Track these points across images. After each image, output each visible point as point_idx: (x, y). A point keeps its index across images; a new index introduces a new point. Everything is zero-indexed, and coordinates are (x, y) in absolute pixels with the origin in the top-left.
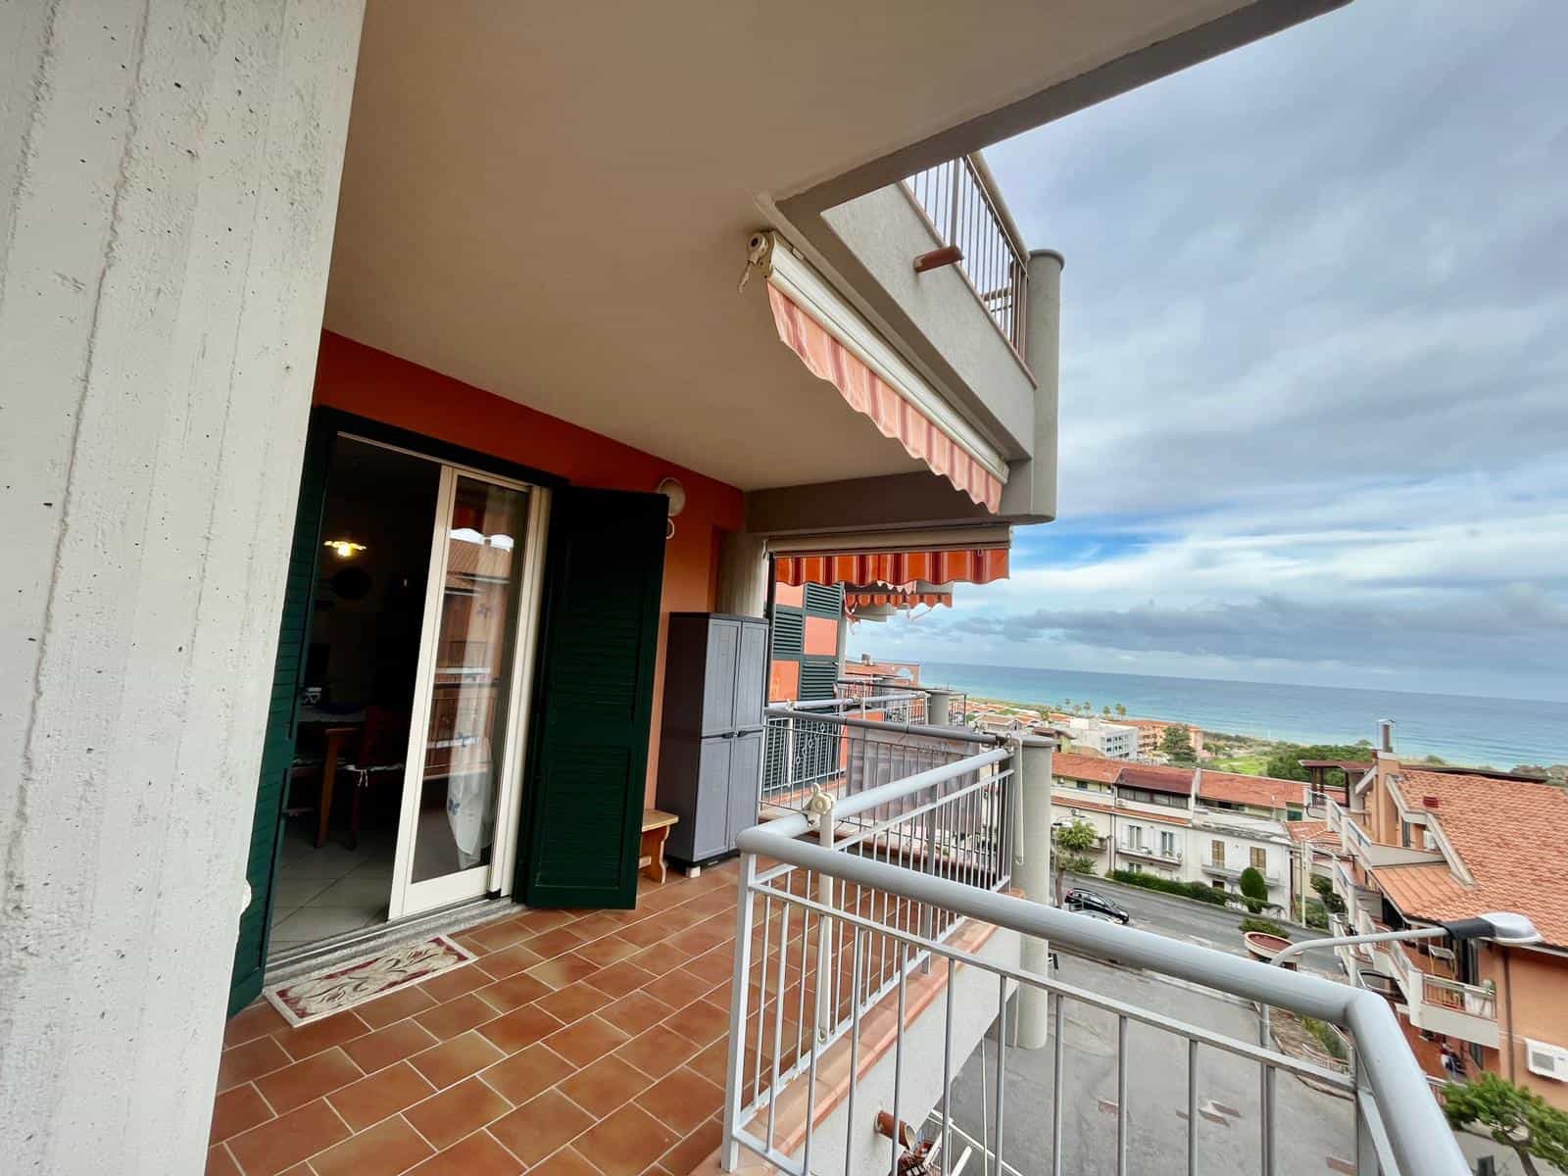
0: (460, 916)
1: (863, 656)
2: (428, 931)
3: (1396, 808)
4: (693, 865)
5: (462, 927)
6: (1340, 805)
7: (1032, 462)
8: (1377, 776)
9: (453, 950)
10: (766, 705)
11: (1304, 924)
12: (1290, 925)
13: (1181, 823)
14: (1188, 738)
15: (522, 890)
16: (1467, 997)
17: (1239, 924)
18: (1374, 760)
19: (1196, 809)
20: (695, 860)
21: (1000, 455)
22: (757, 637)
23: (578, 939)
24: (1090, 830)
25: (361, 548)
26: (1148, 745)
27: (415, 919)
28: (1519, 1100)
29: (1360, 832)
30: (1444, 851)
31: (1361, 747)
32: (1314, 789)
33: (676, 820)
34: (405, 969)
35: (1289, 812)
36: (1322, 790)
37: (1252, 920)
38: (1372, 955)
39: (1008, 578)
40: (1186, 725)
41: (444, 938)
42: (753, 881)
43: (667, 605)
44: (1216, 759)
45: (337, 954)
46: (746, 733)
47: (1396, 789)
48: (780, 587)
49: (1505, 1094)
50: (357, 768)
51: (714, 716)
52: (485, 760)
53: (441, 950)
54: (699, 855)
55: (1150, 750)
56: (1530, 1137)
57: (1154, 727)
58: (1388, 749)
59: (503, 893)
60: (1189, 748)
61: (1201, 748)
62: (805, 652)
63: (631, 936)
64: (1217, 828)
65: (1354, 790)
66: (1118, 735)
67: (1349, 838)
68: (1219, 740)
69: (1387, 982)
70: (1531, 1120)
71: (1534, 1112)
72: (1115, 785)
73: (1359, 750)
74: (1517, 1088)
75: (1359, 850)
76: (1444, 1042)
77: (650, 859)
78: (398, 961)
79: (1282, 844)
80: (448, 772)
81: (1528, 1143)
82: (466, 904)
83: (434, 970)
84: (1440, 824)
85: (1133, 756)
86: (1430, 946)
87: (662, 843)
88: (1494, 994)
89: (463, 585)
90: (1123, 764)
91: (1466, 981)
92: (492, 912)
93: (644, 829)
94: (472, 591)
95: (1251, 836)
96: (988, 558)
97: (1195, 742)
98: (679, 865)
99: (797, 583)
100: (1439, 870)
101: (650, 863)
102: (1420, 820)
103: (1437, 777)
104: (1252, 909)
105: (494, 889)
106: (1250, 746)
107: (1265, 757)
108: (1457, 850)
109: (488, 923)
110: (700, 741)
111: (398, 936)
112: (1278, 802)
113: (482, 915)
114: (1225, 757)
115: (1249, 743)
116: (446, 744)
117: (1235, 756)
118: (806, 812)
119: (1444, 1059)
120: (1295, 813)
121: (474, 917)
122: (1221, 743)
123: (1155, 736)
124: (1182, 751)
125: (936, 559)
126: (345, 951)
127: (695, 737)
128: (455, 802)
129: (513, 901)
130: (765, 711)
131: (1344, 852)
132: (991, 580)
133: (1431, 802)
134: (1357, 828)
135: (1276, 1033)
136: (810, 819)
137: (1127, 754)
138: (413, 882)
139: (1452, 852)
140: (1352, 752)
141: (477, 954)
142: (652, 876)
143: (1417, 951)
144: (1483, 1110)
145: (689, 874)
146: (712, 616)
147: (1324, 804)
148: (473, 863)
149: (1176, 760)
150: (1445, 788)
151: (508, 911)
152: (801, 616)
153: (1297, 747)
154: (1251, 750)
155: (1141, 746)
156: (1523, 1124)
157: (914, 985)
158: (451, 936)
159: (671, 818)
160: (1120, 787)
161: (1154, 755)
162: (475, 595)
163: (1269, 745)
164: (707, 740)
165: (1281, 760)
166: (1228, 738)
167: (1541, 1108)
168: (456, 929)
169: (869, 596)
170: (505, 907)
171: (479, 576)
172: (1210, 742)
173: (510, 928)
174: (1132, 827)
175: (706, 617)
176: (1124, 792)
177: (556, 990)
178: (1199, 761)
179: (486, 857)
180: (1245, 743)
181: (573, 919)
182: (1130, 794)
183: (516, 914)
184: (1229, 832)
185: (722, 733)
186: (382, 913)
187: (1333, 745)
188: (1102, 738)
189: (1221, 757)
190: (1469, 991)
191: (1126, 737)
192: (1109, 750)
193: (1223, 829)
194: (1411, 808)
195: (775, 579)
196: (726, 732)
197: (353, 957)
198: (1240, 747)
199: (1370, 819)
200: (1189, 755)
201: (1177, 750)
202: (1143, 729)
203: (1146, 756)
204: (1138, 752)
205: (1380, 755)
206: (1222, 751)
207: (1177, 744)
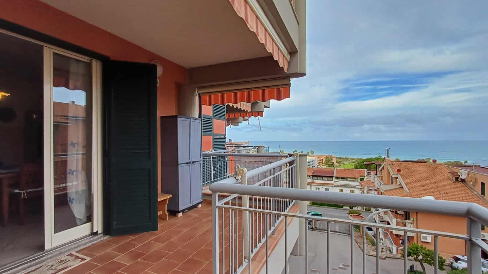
0: (80, 243)
1: (229, 140)
2: (66, 251)
3: (390, 173)
4: (179, 212)
5: (82, 247)
6: (375, 174)
7: (298, 53)
8: (385, 165)
9: (78, 257)
10: (202, 152)
11: (364, 210)
12: (361, 211)
13: (331, 185)
14: (332, 160)
15: (108, 229)
16: (407, 224)
17: (348, 213)
18: (384, 160)
19: (335, 181)
20: (180, 210)
21: (287, 50)
22: (196, 125)
23: (135, 245)
25: (7, 95)
26: (320, 163)
27: (58, 248)
28: (421, 249)
29: (380, 181)
30: (402, 185)
31: (379, 157)
32: (368, 171)
33: (171, 196)
34: (56, 268)
35: (360, 179)
36: (370, 171)
37: (351, 211)
38: (383, 216)
39: (290, 97)
40: (332, 156)
41: (74, 253)
42: (218, 204)
43: (160, 113)
45: (20, 268)
46: (195, 162)
47: (390, 168)
48: (203, 107)
49: (417, 248)
50: (20, 191)
51: (183, 156)
52: (84, 180)
53: (73, 258)
54: (181, 208)
55: (321, 164)
56: (423, 258)
57: (322, 157)
58: (388, 157)
59: (99, 232)
60: (332, 162)
61: (335, 162)
62: (214, 133)
63: (157, 240)
64: (341, 185)
65: (379, 170)
66: (311, 160)
67: (377, 184)
68: (340, 159)
69: (386, 223)
70: (423, 253)
71: (424, 251)
72: (312, 175)
73: (379, 158)
74: (420, 246)
75: (380, 187)
76: (400, 237)
77: (162, 212)
78: (52, 266)
79: (358, 188)
80: (67, 191)
81: (422, 259)
82: (83, 238)
83: (71, 266)
84: (401, 177)
85: (316, 166)
86: (398, 211)
87: (166, 205)
88: (414, 222)
89: (63, 121)
90: (314, 169)
91: (407, 219)
92: (95, 240)
93: (159, 200)
94: (67, 123)
95: (350, 186)
96: (282, 90)
97: (334, 160)
98: (174, 213)
99: (210, 105)
100: (401, 190)
101: (161, 213)
102: (396, 176)
103: (400, 163)
104: (351, 208)
105: (95, 231)
106: (349, 160)
107: (353, 163)
108: (405, 184)
109: (94, 245)
110: (178, 166)
111: (51, 256)
112: (357, 176)
113: (90, 242)
116: (64, 185)
117: (345, 164)
118: (235, 176)
119: (401, 241)
120: (362, 178)
121: (87, 243)
123: (322, 160)
125: (264, 92)
126: (24, 266)
127: (176, 164)
128: (72, 198)
129: (104, 235)
130: (202, 154)
131: (376, 188)
132: (284, 99)
133: (399, 171)
134: (379, 180)
135: (358, 242)
136: (237, 179)
137: (314, 166)
138: (54, 233)
139: (404, 184)
140: (377, 159)
141: (90, 257)
142: (164, 218)
143: (394, 213)
144: (412, 253)
145: (178, 215)
146: (178, 116)
147: (371, 175)
148: (83, 222)
149: (329, 166)
150: (403, 166)
151: (102, 239)
152: (212, 119)
153: (362, 159)
155: (318, 163)
156: (421, 255)
157: (271, 239)
158: (77, 252)
159: (169, 195)
160: (313, 176)
161: (322, 166)
162: (69, 124)
163: (354, 159)
164: (181, 165)
165: (358, 163)
166: (343, 159)
167: (425, 250)
168: (79, 249)
169: (233, 114)
170: (101, 238)
171: (70, 117)
172: (338, 160)
173: (103, 245)
174: (317, 188)
175: (176, 117)
176: (314, 178)
177: (128, 264)
178: (335, 166)
179: (89, 219)
180: (348, 159)
181: (132, 238)
182: (316, 178)
183: (107, 239)
184: (344, 186)
185: (186, 162)
186: (41, 247)
187: (372, 157)
189: (341, 164)
190: (408, 222)
191: (314, 160)
192: (309, 165)
193: (343, 185)
194: (394, 173)
195: (202, 104)
196: (188, 162)
197: (29, 267)
198: (346, 161)
199: (383, 178)
200: (332, 165)
201: (329, 164)
202: (319, 158)
203: (320, 166)
204: (318, 165)
205: (386, 158)
206: (341, 163)
207: (329, 161)
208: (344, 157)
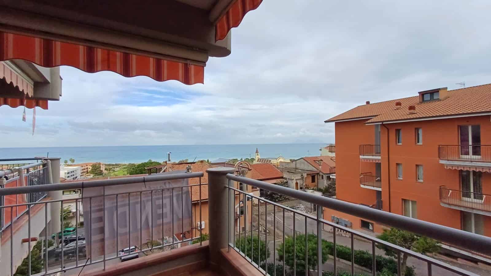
8: (167, 168)
14: (100, 167)
18: (165, 164)
24: (69, 210)
26: (84, 172)
39: (203, 83)
40: (100, 163)
44: (110, 173)
55: (85, 174)
57: (87, 165)
58: (169, 160)
60: (100, 171)
61: (104, 170)
66: (72, 171)
68: (110, 166)
85: (79, 177)
96: (192, 69)
97: (103, 168)
107: (125, 169)
114: (112, 171)
115: (119, 166)
117: (116, 170)
122: (111, 167)
123: (87, 168)
124: (98, 172)
132: (195, 83)
137: (76, 177)
149: (96, 176)
153: (136, 164)
154: (120, 168)
155: (82, 173)
161: (87, 176)
163: (126, 165)
165: (131, 169)
166: (113, 165)
172: (107, 167)
178: (104, 174)
188: (65, 173)
191: (75, 170)
192: (68, 177)
198: (117, 167)
200: (101, 173)
201: (96, 172)
202: (82, 167)
203: (84, 176)
204: (81, 176)
205: (167, 162)
206: (111, 170)
207: (96, 170)
208: (114, 164)
